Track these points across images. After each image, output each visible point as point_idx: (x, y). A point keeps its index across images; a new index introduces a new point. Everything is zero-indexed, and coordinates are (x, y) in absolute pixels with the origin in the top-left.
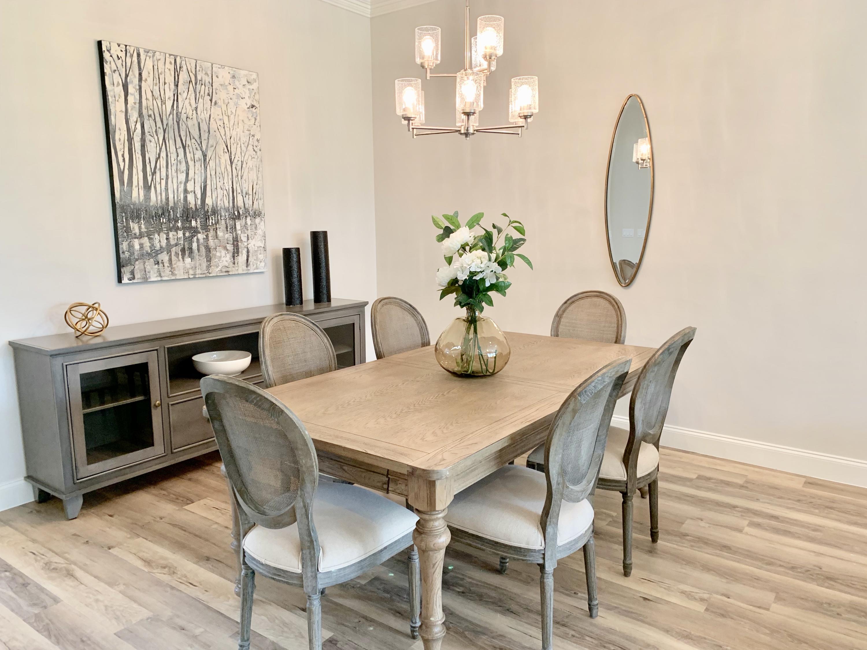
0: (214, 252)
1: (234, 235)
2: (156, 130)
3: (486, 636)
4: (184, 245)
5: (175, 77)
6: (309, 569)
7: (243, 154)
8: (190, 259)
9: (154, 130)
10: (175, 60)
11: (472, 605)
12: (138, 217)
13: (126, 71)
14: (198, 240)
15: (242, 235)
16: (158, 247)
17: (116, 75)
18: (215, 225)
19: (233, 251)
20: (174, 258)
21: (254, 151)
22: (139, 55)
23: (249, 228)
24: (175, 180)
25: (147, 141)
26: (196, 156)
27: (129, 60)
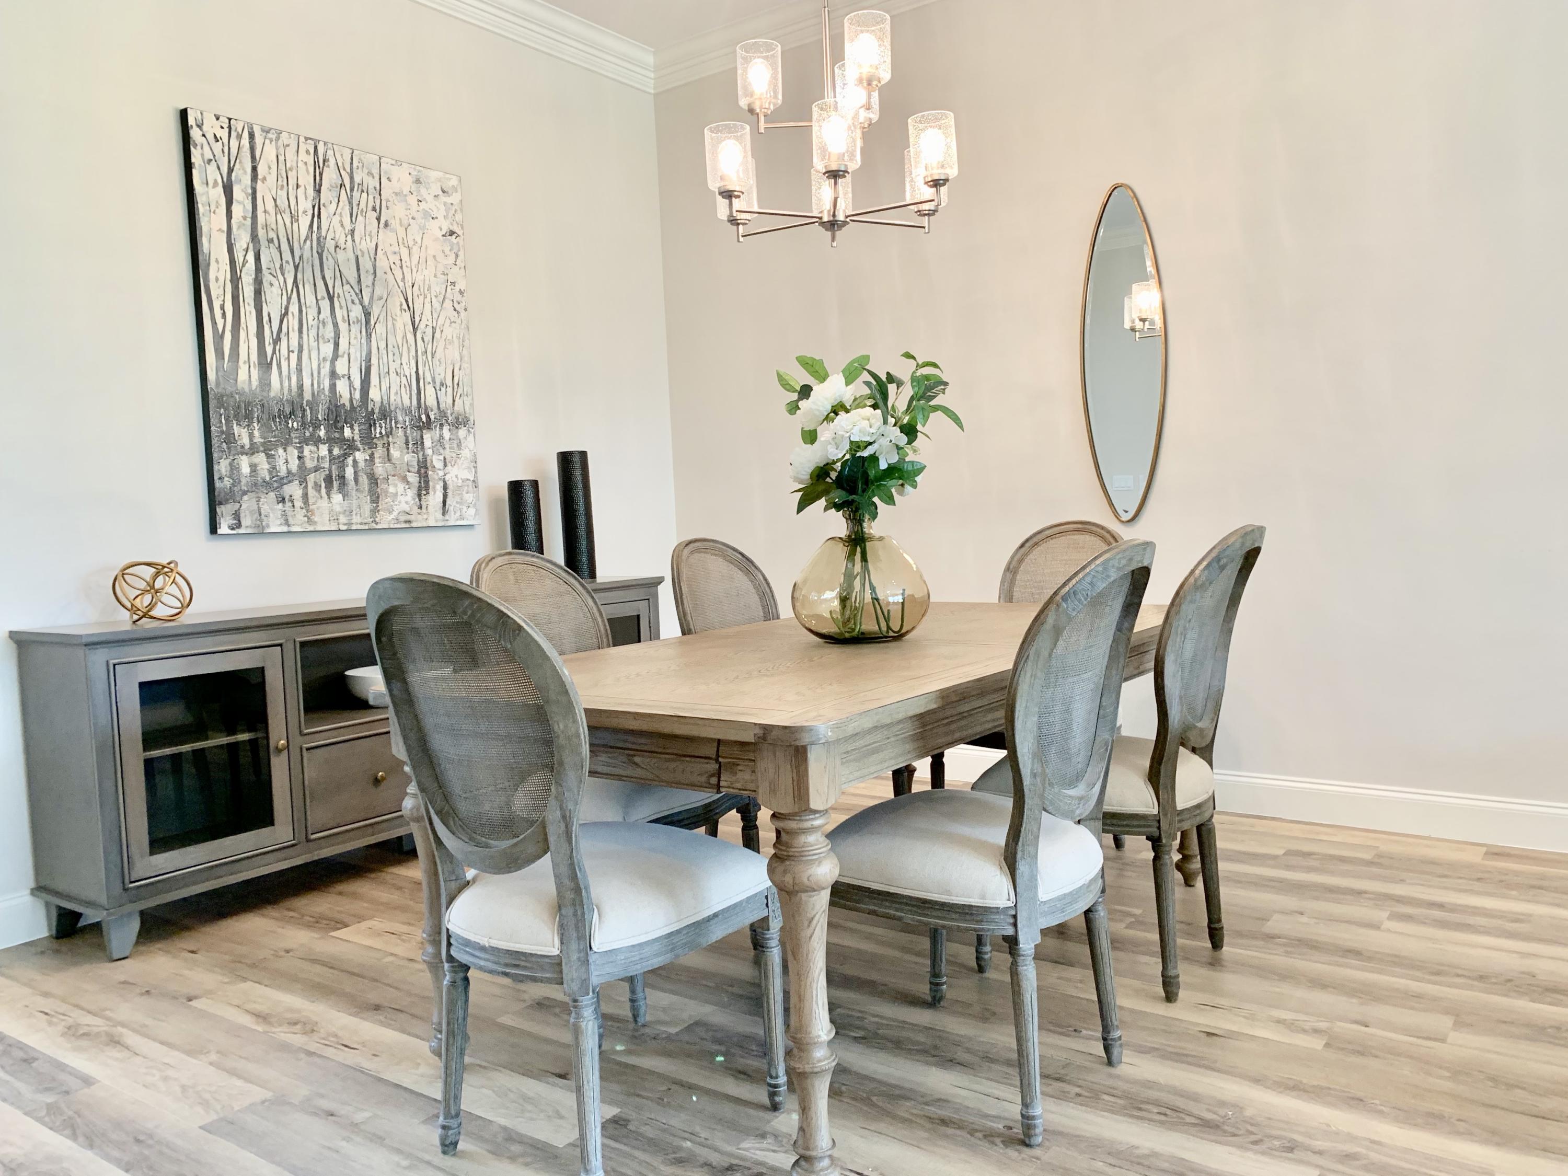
0: (384, 486)
2: (282, 265)
3: (913, 1102)
4: (330, 470)
5: (315, 176)
6: (574, 946)
7: (435, 315)
8: (340, 495)
9: (278, 266)
10: (316, 148)
11: (882, 1056)
12: (248, 416)
13: (229, 162)
14: (355, 461)
15: (435, 458)
16: (283, 472)
17: (212, 169)
18: (385, 438)
19: (417, 485)
20: (311, 492)
21: (455, 310)
22: (252, 136)
23: (447, 446)
24: (314, 355)
25: (266, 284)
26: (353, 315)
27: (234, 143)
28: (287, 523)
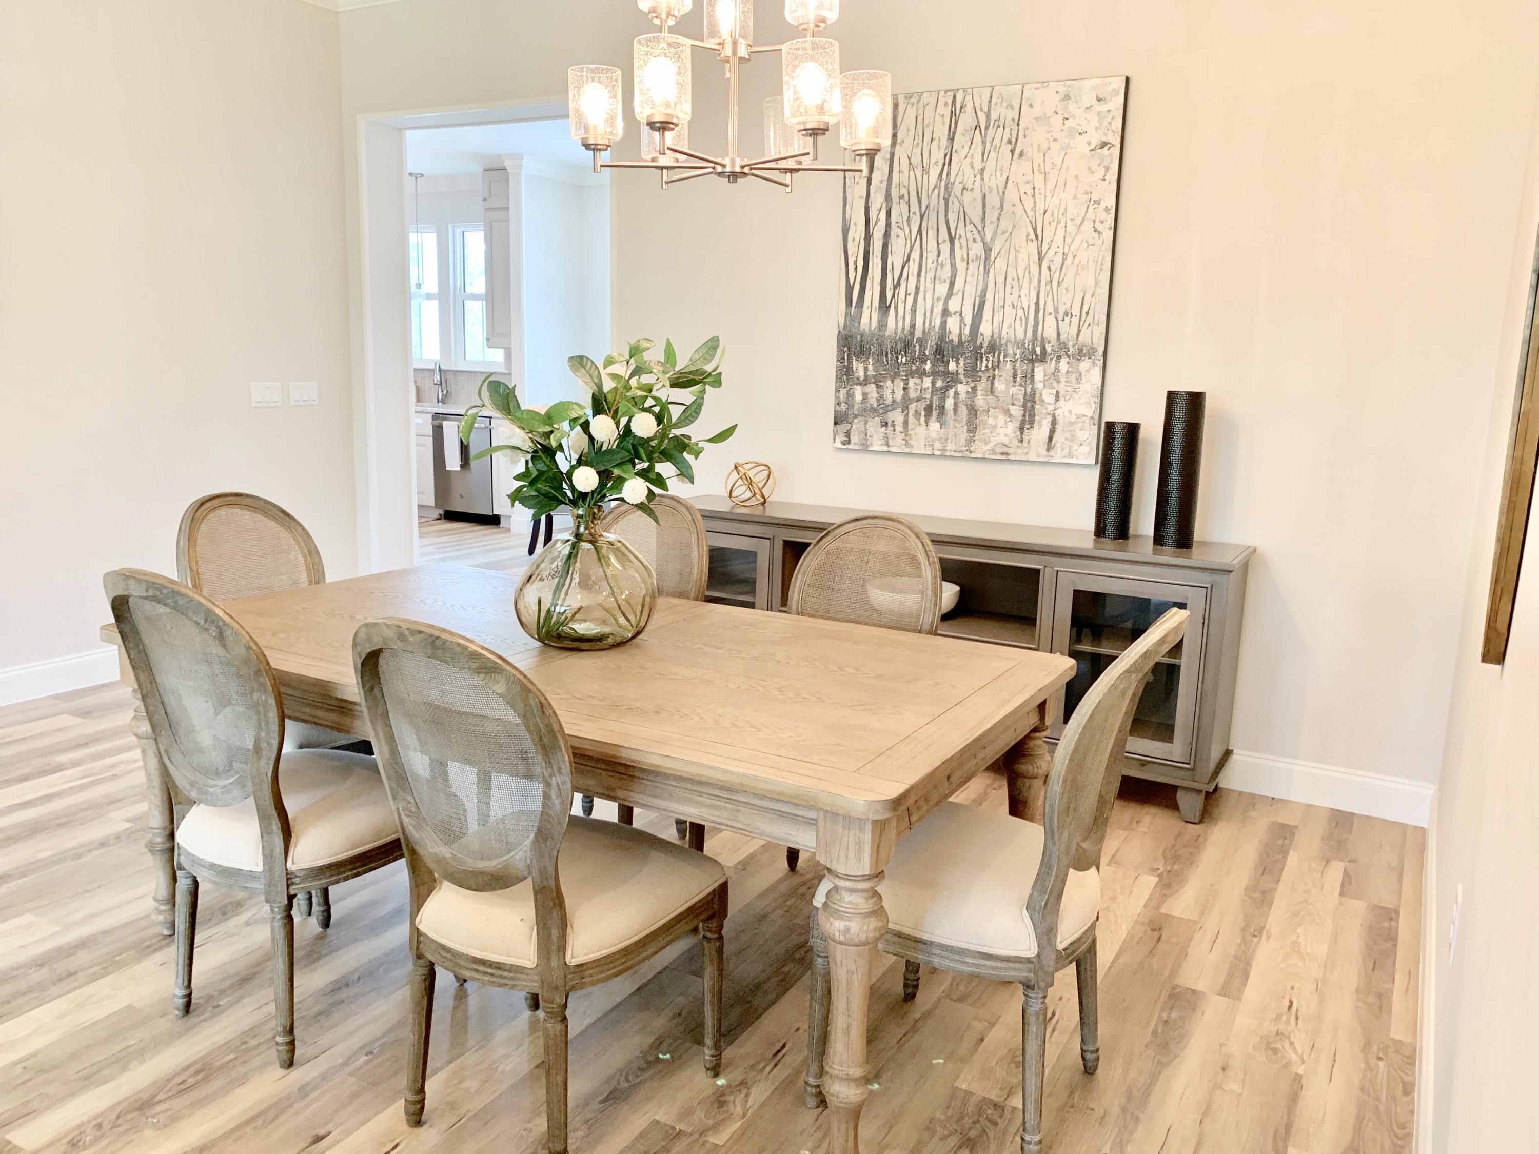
0: (984, 418)
1: (1029, 390)
2: (909, 217)
4: (931, 402)
5: (950, 126)
7: (1068, 240)
8: (938, 424)
9: (905, 218)
14: (956, 394)
16: (889, 401)
18: (991, 371)
19: (1021, 418)
20: (911, 419)
21: (1096, 231)
22: (896, 106)
24: (929, 296)
25: (893, 236)
26: (972, 254)
28: (887, 445)
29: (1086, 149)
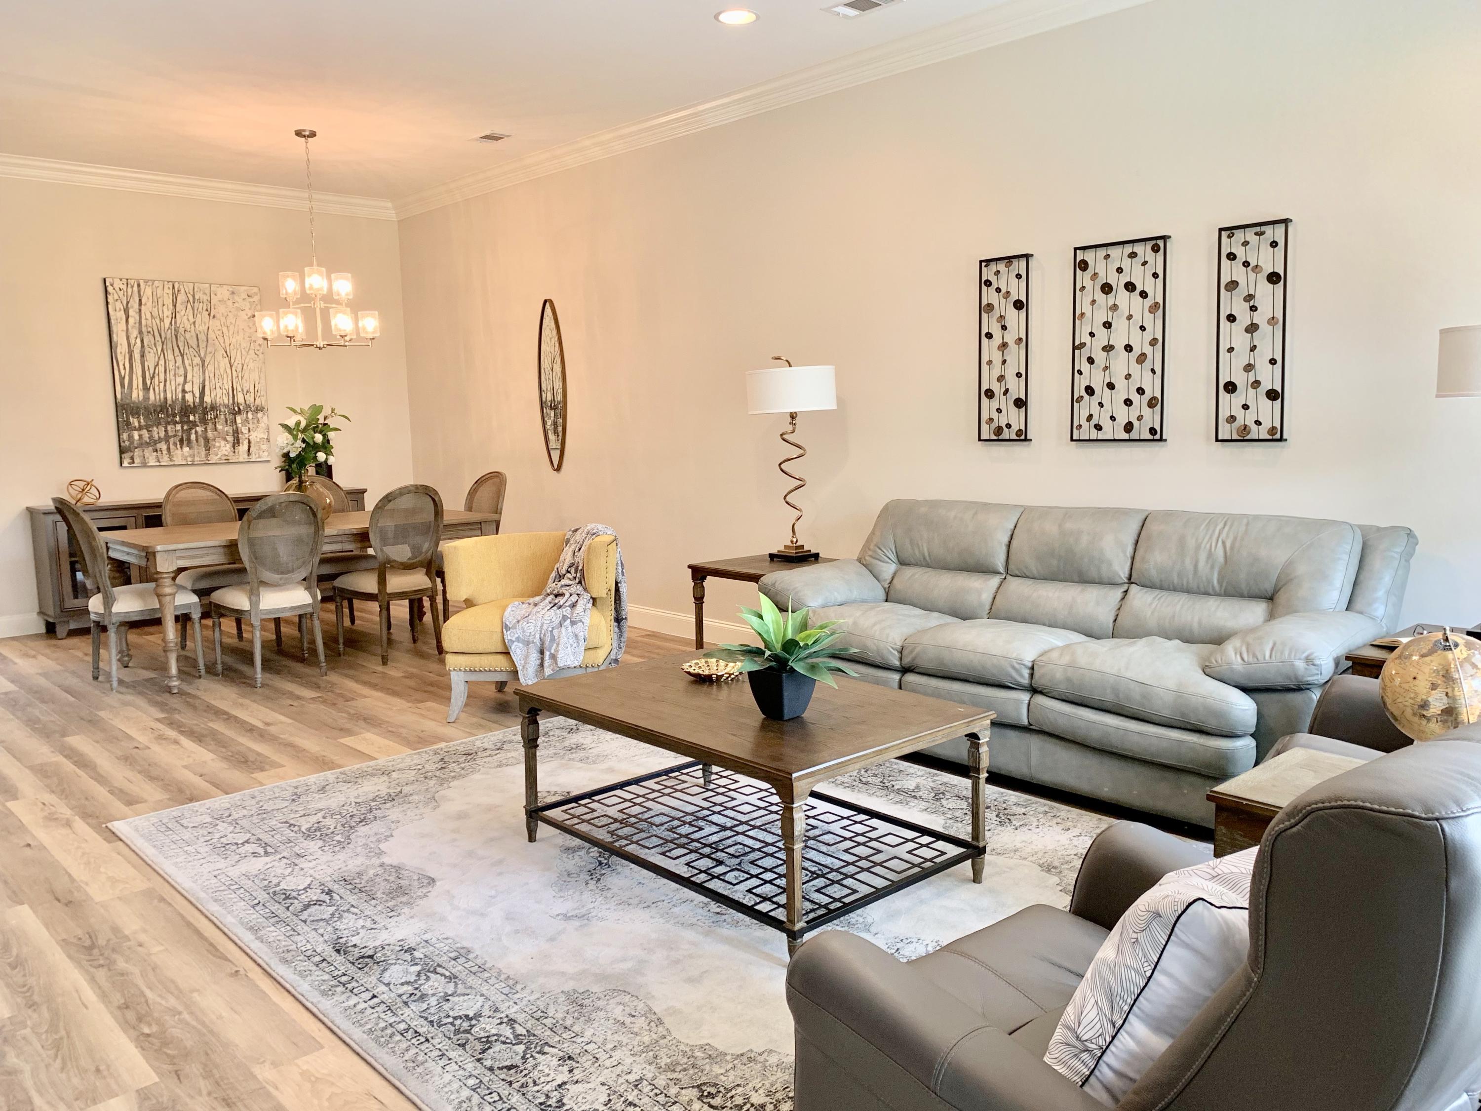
0: (213, 443)
1: (235, 428)
2: (155, 343)
4: (182, 437)
5: (173, 299)
7: (244, 358)
8: (188, 448)
9: (153, 343)
10: (173, 285)
12: (138, 413)
13: (127, 299)
14: (196, 432)
15: (243, 428)
16: (156, 437)
17: (118, 304)
18: (213, 420)
19: (233, 442)
20: (172, 446)
21: (256, 354)
22: (139, 285)
23: (251, 422)
24: (173, 383)
25: (146, 352)
26: (194, 363)
27: (130, 290)
28: (159, 461)
29: (246, 317)
